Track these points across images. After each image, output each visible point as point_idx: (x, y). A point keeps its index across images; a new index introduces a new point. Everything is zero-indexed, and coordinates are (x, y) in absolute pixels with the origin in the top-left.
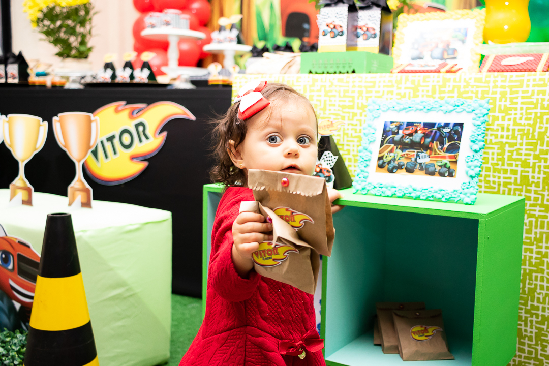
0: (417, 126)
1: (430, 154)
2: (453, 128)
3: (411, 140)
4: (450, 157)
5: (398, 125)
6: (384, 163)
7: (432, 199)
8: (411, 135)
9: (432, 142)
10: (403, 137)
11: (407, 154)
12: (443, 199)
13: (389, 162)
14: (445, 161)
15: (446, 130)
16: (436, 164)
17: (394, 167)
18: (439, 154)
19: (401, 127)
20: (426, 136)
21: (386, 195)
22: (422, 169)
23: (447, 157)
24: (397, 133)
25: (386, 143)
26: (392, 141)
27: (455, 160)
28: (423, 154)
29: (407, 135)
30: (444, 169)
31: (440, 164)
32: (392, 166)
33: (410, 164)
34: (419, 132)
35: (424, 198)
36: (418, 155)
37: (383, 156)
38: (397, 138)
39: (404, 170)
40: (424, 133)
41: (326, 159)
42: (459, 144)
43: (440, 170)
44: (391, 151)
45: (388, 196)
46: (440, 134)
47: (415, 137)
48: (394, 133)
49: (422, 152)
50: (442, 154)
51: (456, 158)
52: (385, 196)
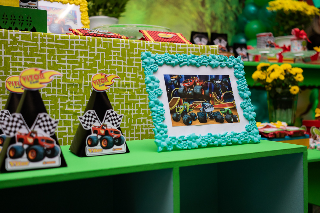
0: (194, 79)
1: (213, 104)
2: (223, 80)
3: (193, 92)
4: (229, 105)
5: (177, 78)
6: (178, 116)
7: (231, 143)
8: (191, 87)
9: (210, 92)
10: (184, 89)
11: (195, 105)
12: (240, 143)
13: (182, 115)
14: (227, 108)
15: (218, 82)
16: (221, 112)
17: (188, 119)
18: (220, 103)
19: (181, 80)
20: (204, 88)
21: (194, 148)
22: (211, 118)
23: (227, 105)
24: (179, 86)
25: (173, 96)
26: (177, 94)
27: (233, 107)
28: (208, 104)
29: (189, 87)
30: (229, 116)
31: (223, 112)
32: (186, 118)
33: (200, 114)
34: (198, 84)
35: (225, 144)
36: (204, 106)
37: (175, 109)
38: (181, 90)
39: (198, 121)
40: (202, 85)
41: (110, 119)
42: (232, 93)
43: (225, 117)
44: (180, 104)
45: (195, 148)
46: (214, 85)
47: (195, 88)
48: (176, 86)
49: (206, 103)
50: (222, 103)
51: (234, 105)
52: (192, 149)
